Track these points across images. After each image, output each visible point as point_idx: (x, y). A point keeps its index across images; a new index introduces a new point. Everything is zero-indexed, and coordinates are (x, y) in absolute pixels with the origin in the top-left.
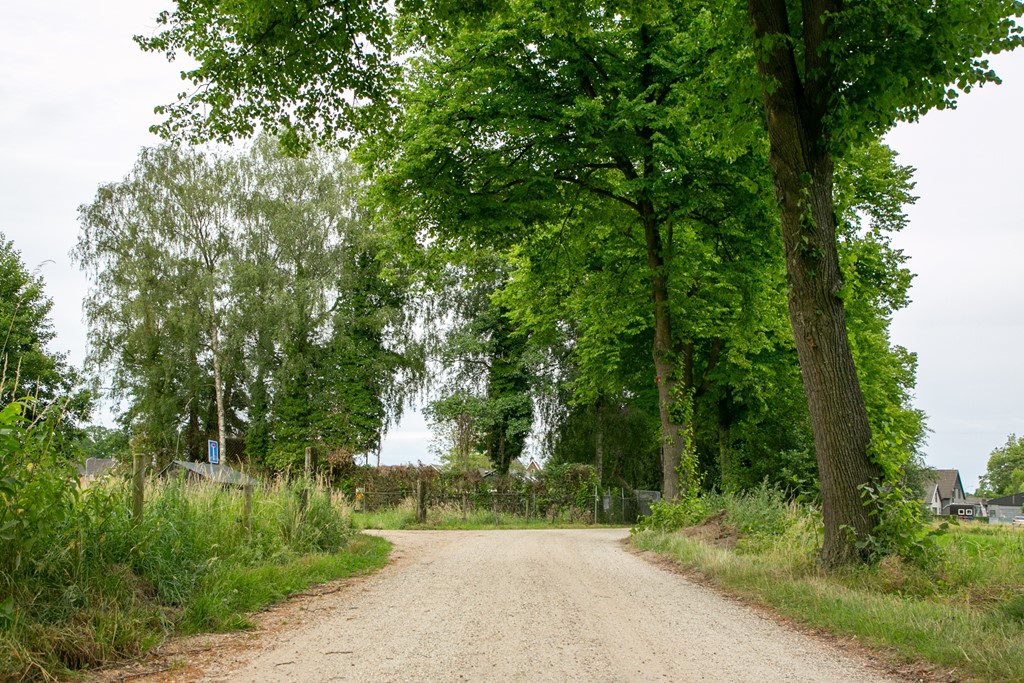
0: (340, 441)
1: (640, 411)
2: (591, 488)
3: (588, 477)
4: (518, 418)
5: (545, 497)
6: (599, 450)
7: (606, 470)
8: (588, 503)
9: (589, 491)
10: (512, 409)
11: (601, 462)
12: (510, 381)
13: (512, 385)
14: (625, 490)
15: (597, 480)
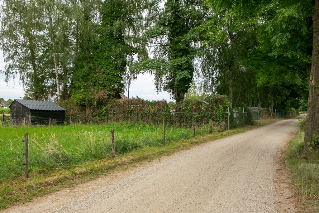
0: (101, 88)
1: (251, 67)
2: (225, 108)
3: (223, 102)
4: (183, 70)
5: (199, 114)
6: (231, 89)
7: (235, 98)
8: (224, 117)
9: (224, 110)
10: (179, 65)
11: (232, 94)
12: (180, 51)
13: (180, 53)
14: (244, 108)
15: (230, 104)
